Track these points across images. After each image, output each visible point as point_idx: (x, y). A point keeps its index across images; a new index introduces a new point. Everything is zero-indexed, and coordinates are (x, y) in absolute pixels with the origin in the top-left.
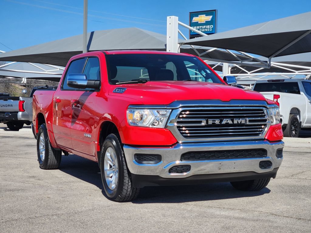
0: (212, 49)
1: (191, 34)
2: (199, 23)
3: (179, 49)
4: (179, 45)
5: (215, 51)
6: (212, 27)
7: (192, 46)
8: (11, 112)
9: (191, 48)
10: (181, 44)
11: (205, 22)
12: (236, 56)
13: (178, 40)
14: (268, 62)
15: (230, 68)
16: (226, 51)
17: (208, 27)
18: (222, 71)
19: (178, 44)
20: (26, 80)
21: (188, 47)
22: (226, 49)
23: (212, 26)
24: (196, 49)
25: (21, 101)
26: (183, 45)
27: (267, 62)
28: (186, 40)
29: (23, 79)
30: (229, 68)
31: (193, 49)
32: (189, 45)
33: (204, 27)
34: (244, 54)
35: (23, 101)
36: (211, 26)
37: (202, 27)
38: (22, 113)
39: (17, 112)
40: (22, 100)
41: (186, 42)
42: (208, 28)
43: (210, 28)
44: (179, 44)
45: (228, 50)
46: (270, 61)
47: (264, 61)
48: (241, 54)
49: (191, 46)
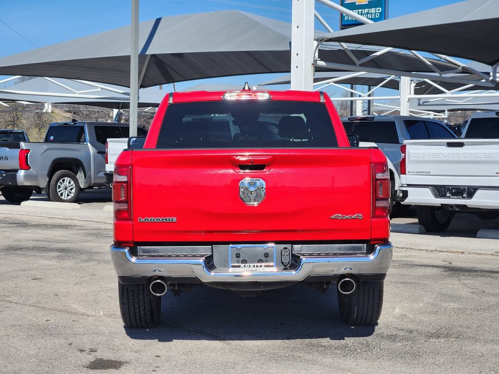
0: (383, 50)
1: (343, 24)
2: (357, 4)
3: (317, 51)
4: (316, 43)
5: (388, 53)
6: (380, 11)
7: (343, 44)
8: (6, 171)
9: (341, 48)
10: (320, 40)
11: (367, 3)
12: (429, 63)
13: (315, 32)
14: (491, 74)
15: (413, 85)
16: (412, 54)
17: (373, 10)
18: (399, 90)
19: (315, 40)
20: (50, 106)
21: (335, 46)
22: (410, 49)
23: (380, 9)
24: (351, 50)
25: (23, 149)
26: (324, 43)
27: (488, 74)
28: (329, 32)
29: (46, 105)
30: (411, 84)
31: (346, 51)
32: (337, 44)
33: (366, 11)
34: (446, 60)
35: (28, 151)
36: (377, 9)
37: (362, 12)
38: (25, 173)
39: (16, 171)
40: (25, 148)
41: (329, 36)
42: (372, 14)
43: (375, 13)
44: (317, 40)
45: (414, 51)
46: (495, 73)
47: (483, 71)
48: (439, 59)
49: (341, 46)
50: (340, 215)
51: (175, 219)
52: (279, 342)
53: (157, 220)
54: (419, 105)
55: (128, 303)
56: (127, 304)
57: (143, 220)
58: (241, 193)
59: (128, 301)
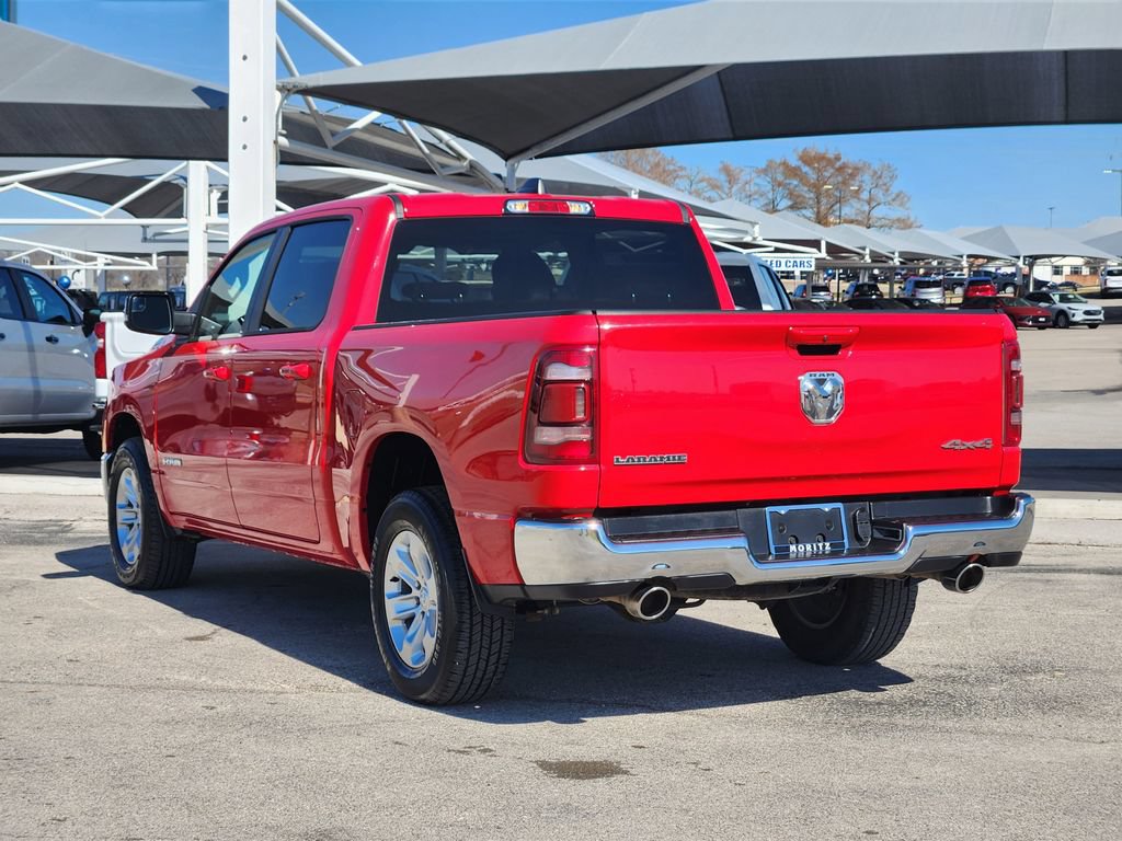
0: (364, 118)
3: (281, 113)
7: (311, 100)
10: (288, 90)
12: (427, 151)
31: (315, 116)
44: (281, 89)
46: (512, 175)
50: (958, 442)
51: (685, 458)
52: (782, 703)
53: (650, 460)
54: (145, 239)
55: (469, 648)
56: (466, 651)
57: (622, 461)
58: (803, 401)
59: (470, 644)
